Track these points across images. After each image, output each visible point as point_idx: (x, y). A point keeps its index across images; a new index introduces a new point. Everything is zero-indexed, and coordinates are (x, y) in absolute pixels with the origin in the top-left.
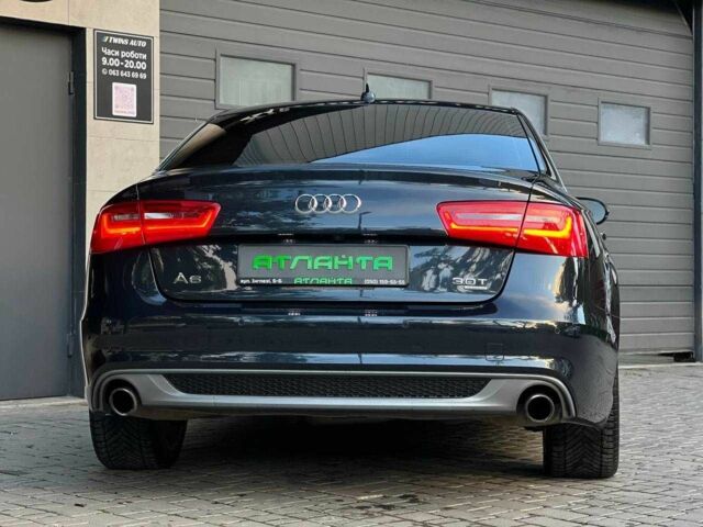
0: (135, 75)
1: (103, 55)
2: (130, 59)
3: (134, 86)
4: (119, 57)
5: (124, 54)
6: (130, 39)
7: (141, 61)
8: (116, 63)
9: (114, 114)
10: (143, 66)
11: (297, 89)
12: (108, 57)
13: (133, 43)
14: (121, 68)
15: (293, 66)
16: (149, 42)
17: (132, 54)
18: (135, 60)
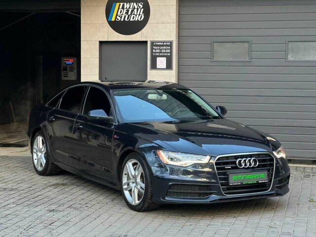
0: (166, 54)
1: (154, 49)
2: (163, 49)
3: (165, 58)
4: (159, 49)
5: (161, 48)
6: (164, 43)
7: (168, 49)
8: (158, 51)
9: (158, 67)
10: (169, 51)
12: (155, 49)
13: (165, 44)
14: (161, 52)
15: (249, 42)
16: (171, 43)
17: (164, 47)
18: (166, 49)
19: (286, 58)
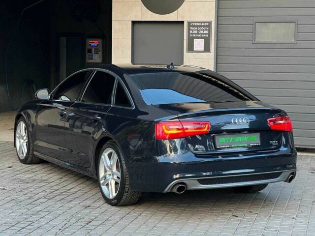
0: (203, 36)
2: (201, 30)
3: (203, 40)
4: (197, 30)
5: (199, 29)
6: (202, 23)
7: (206, 30)
8: (196, 32)
9: (194, 50)
10: (207, 32)
12: (192, 30)
14: (198, 34)
16: (210, 23)
17: (202, 28)
18: (203, 30)
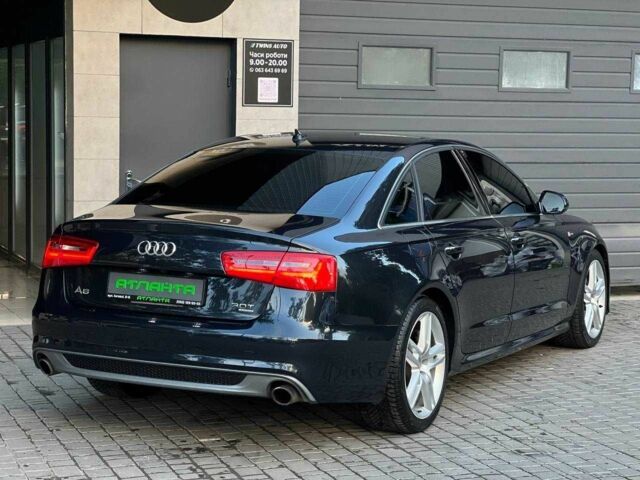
0: (277, 71)
1: (251, 57)
2: (273, 59)
3: (277, 79)
4: (264, 58)
5: (268, 55)
6: (273, 44)
7: (283, 59)
8: (261, 62)
9: (259, 101)
10: (284, 63)
11: (434, 68)
12: (255, 59)
13: (275, 46)
14: (266, 66)
15: (431, 49)
16: (290, 45)
17: (275, 55)
18: (277, 59)
19: (499, 85)
